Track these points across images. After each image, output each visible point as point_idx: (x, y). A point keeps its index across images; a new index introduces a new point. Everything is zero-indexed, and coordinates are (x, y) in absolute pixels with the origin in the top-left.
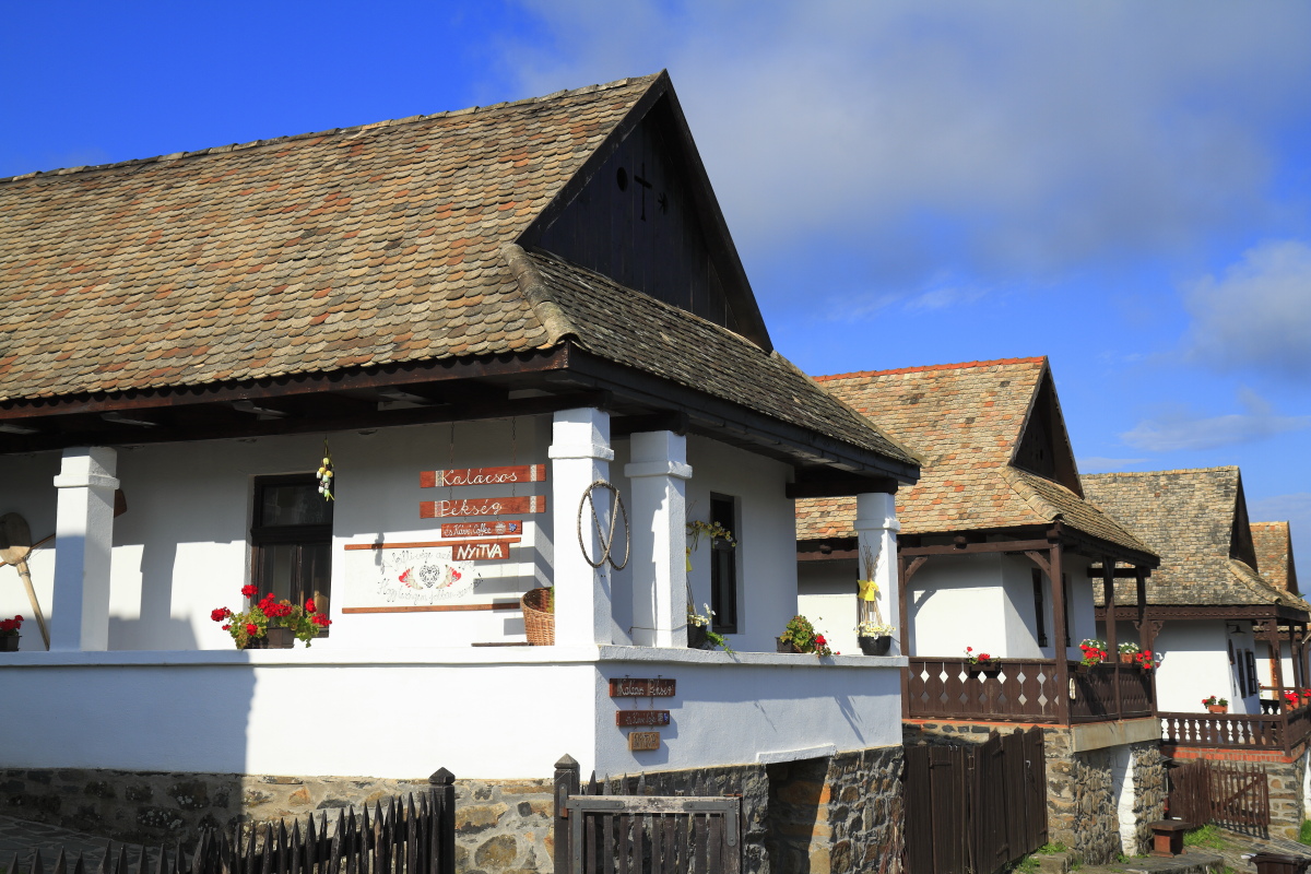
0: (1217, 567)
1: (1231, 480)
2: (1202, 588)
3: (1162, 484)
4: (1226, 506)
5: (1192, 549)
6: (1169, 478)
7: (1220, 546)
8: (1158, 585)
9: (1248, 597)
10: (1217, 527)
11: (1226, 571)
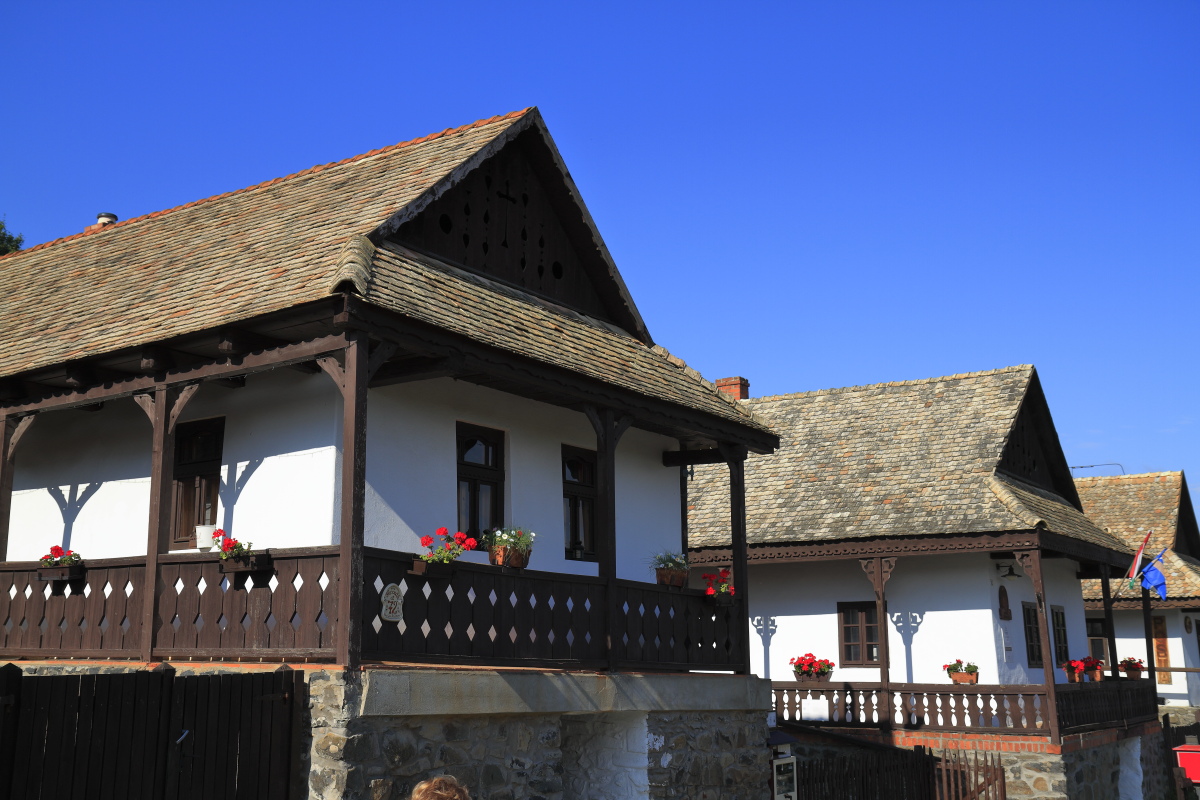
0: (976, 486)
1: (1020, 381)
2: (950, 512)
3: (937, 391)
4: (1008, 412)
5: (951, 466)
6: (947, 384)
7: (986, 460)
8: (897, 512)
9: (1005, 522)
10: (990, 437)
11: (986, 490)
